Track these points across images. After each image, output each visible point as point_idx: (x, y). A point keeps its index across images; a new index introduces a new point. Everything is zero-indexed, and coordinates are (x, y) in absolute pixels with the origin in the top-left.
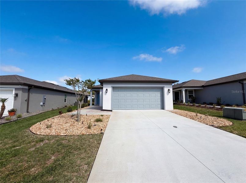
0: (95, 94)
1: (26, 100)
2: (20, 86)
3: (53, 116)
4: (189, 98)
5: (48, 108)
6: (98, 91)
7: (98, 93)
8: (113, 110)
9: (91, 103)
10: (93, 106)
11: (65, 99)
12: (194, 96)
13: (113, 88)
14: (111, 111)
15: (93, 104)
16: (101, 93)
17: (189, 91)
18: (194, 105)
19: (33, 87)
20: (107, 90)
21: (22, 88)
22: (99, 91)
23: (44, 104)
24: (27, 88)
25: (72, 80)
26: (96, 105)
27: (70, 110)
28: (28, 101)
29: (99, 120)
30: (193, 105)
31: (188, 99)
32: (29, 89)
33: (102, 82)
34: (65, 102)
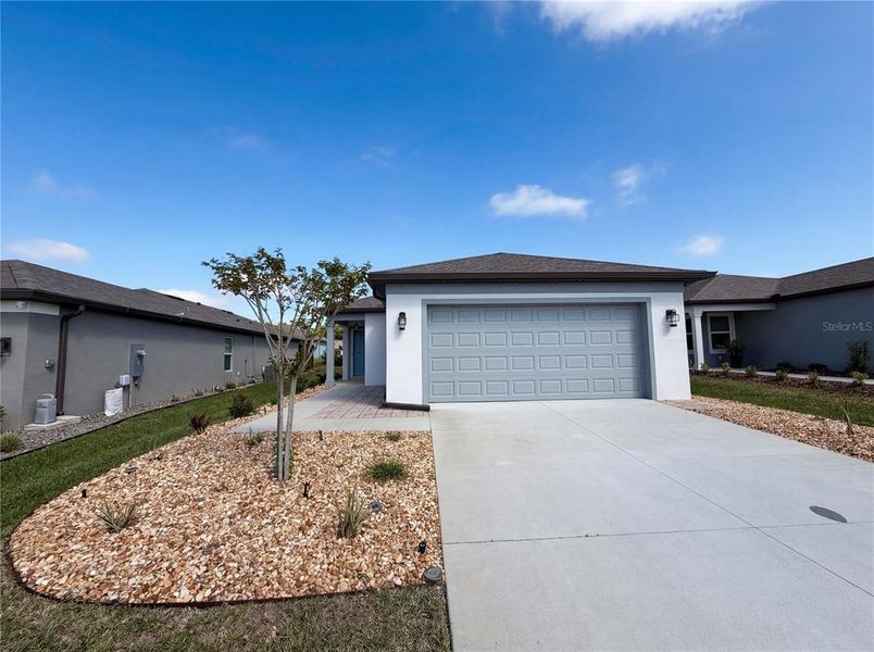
0: (345, 336)
1: (50, 368)
2: (20, 304)
3: (160, 444)
4: (714, 347)
5: (155, 397)
6: (356, 324)
7: (357, 331)
8: (432, 406)
9: (330, 370)
10: (339, 385)
11: (227, 358)
12: (733, 337)
13: (431, 308)
14: (426, 409)
15: (338, 377)
16: (368, 331)
17: (712, 318)
18: (752, 376)
19: (82, 308)
20: (402, 315)
21: (31, 314)
22: (363, 322)
23: (135, 378)
24: (55, 312)
25: (248, 266)
26: (349, 379)
27: (242, 410)
28: (61, 368)
29: (386, 472)
30: (750, 376)
31: (712, 351)
32: (64, 321)
33: (384, 283)
34: (227, 367)
